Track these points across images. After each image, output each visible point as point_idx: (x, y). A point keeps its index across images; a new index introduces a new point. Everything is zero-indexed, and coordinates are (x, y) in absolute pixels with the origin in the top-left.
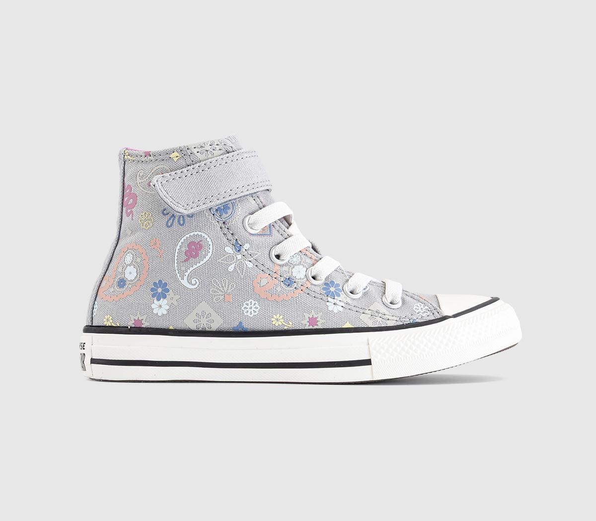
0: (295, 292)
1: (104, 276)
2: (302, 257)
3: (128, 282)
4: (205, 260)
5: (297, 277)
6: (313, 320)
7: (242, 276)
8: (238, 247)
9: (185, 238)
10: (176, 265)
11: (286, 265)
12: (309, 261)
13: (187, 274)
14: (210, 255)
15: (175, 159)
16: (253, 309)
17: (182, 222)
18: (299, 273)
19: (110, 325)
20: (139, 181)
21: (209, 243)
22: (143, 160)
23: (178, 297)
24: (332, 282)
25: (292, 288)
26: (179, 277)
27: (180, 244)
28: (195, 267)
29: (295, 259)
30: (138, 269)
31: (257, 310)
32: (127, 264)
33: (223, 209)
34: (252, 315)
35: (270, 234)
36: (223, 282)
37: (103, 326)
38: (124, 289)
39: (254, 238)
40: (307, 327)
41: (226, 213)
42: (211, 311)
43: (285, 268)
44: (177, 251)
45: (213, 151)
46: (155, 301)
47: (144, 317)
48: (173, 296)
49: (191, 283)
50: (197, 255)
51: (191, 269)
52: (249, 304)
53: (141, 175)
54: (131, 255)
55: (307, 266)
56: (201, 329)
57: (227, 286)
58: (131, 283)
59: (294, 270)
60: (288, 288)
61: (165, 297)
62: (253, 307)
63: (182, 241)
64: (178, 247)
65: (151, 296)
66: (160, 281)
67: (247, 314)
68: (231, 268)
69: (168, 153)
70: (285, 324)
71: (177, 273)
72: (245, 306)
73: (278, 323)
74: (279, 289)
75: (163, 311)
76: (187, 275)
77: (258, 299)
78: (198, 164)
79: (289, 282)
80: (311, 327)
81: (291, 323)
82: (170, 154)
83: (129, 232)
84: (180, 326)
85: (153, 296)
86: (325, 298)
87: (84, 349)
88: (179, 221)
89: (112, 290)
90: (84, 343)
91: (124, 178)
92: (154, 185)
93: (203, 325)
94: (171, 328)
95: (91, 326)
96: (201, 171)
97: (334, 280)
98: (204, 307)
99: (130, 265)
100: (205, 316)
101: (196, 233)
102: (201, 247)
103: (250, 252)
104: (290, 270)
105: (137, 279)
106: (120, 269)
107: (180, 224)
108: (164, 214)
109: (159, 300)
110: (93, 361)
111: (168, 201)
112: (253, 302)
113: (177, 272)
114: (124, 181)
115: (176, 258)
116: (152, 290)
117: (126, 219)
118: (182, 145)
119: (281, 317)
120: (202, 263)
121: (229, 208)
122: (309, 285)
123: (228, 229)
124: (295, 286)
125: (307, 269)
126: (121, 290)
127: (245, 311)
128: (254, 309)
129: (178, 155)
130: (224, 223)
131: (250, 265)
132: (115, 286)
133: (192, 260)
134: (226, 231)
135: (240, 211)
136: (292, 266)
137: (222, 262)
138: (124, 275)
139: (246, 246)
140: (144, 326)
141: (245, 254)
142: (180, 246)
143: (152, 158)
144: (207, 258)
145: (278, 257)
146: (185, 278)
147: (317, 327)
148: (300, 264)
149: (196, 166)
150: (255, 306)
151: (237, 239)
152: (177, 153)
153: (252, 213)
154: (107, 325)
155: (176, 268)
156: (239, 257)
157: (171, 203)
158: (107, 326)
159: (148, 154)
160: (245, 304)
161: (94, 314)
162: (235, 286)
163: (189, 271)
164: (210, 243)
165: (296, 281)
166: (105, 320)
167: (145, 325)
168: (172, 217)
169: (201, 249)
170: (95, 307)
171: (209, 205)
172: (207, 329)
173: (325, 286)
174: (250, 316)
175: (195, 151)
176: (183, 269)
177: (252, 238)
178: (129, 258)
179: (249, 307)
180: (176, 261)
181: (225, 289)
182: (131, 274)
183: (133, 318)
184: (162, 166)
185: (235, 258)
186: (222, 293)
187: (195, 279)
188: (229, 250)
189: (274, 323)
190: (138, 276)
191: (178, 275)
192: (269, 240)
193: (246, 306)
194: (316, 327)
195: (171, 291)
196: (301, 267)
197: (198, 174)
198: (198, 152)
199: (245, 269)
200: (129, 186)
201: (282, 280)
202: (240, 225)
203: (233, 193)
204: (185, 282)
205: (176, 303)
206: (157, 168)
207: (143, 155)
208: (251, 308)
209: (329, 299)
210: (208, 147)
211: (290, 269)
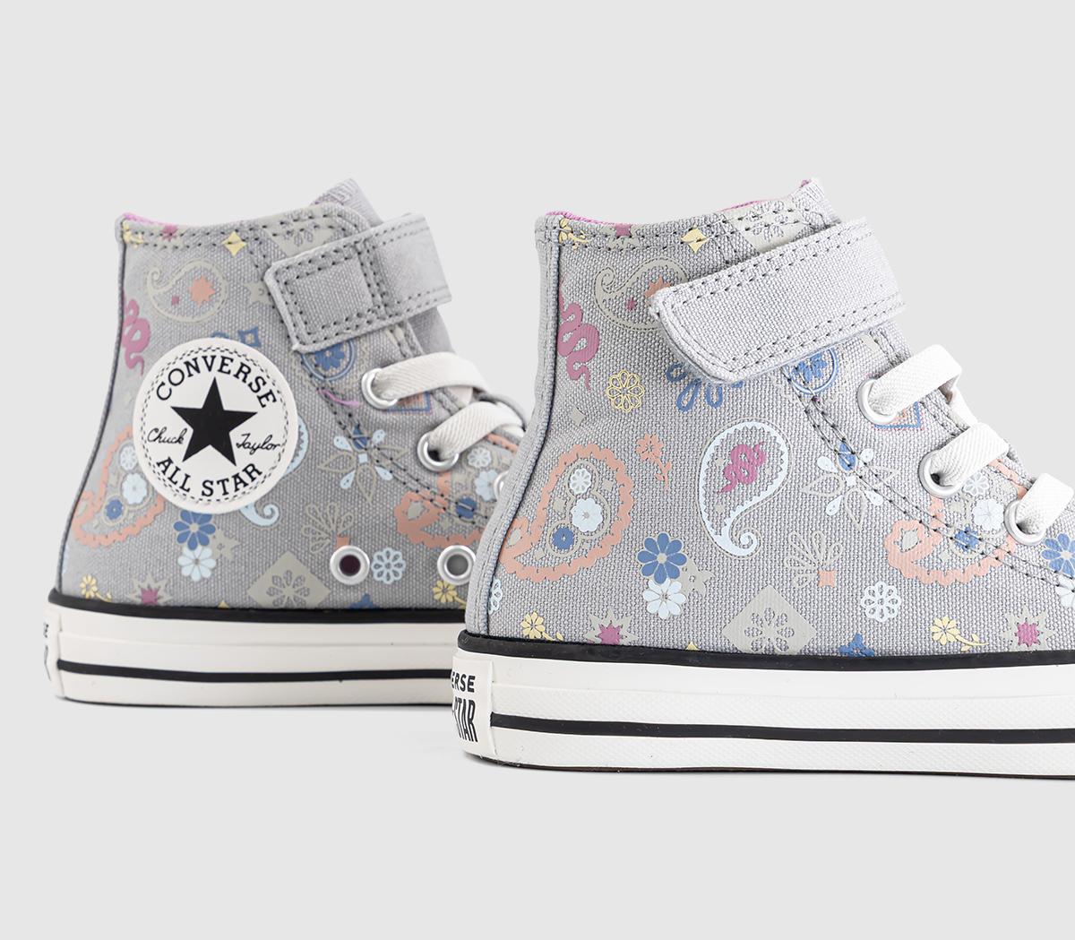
0: (981, 562)
1: (515, 517)
2: (992, 477)
3: (581, 538)
4: (771, 489)
5: (987, 528)
6: (1027, 631)
7: (859, 527)
8: (847, 456)
9: (723, 436)
10: (702, 499)
11: (957, 498)
12: (1007, 486)
13: (729, 521)
14: (782, 475)
15: (696, 247)
16: (886, 603)
17: (715, 399)
18: (988, 518)
19: (539, 637)
20: (601, 295)
21: (781, 448)
22: (611, 244)
23: (708, 575)
24: (1064, 538)
25: (974, 555)
26: (710, 529)
27: (711, 450)
28: (748, 504)
29: (976, 484)
30: (607, 507)
31: (895, 607)
32: (576, 493)
33: (811, 367)
34: (885, 619)
35: (919, 426)
36: (814, 540)
37: (519, 640)
38: (572, 553)
39: (885, 435)
40: (1015, 648)
41: (819, 376)
42: (789, 609)
43: (957, 507)
44: (705, 466)
45: (781, 227)
46: (652, 583)
47: (626, 622)
48: (696, 573)
49: (738, 543)
50: (751, 478)
51: (740, 509)
52: (877, 593)
53: (607, 280)
54: (587, 473)
55: (1004, 500)
56: (761, 651)
57: (823, 550)
58: (587, 538)
59: (976, 511)
60: (965, 555)
61: (675, 575)
62: (886, 600)
63: (717, 442)
64: (707, 458)
65: (640, 571)
66: (663, 538)
67: (873, 617)
68: (833, 508)
69: (678, 230)
70: (964, 641)
71: (705, 518)
72: (867, 596)
73: (947, 637)
74: (945, 556)
75: (671, 608)
76: (729, 525)
77: (896, 578)
78: (754, 260)
79: (967, 538)
80: (1024, 648)
81: (976, 638)
82: (682, 234)
83: (577, 417)
84: (713, 642)
85: (647, 571)
86: (1051, 577)
87: (472, 690)
88: (707, 396)
89: (539, 553)
90: (473, 678)
91: (558, 285)
92: (658, 314)
93: (769, 640)
94: (692, 647)
95: (484, 636)
96: (759, 277)
97: (1067, 533)
98: (768, 598)
99: (584, 496)
100: (774, 621)
101: (749, 425)
102: (761, 457)
103: (875, 468)
104: (968, 511)
105: (603, 531)
106: (559, 504)
107: (710, 402)
108: (671, 378)
109: (660, 580)
110: (498, 720)
111: (693, 352)
112: (886, 588)
113: (705, 516)
114: (558, 292)
115: (702, 483)
116: (642, 556)
117: (565, 384)
118: (709, 213)
119: (953, 623)
120: (764, 495)
121: (824, 364)
122: (1013, 547)
123: (823, 413)
124: (983, 548)
125: (1006, 507)
126: (564, 554)
127: (869, 608)
128: (889, 605)
129: (703, 237)
130: (814, 400)
131: (877, 500)
132: (548, 545)
133: (740, 489)
134: (818, 419)
135: (850, 372)
136: (972, 501)
137: (813, 492)
138: (571, 519)
139: (867, 455)
140: (624, 642)
141: (863, 474)
142: (712, 455)
143: (634, 241)
144: (777, 483)
145: (937, 478)
146: (726, 530)
147: (1040, 648)
148: (989, 495)
149: (749, 264)
150: (889, 598)
151: (844, 439)
152: (700, 232)
153: (878, 376)
154: (532, 637)
155: (703, 507)
156: (852, 480)
157: (700, 357)
158: (532, 641)
159: (623, 232)
160: (866, 592)
161: (493, 608)
162: (842, 549)
163: (734, 515)
164: (784, 449)
165: (984, 536)
166: (524, 624)
167: (628, 638)
168: (690, 385)
169: (761, 463)
170: (494, 592)
171: (785, 359)
172: (778, 651)
173: (1047, 548)
174: (881, 620)
175: (741, 227)
176: (720, 508)
177: (878, 434)
178: (580, 481)
179: (876, 599)
180: (702, 491)
181: (821, 557)
182: (586, 517)
183: (596, 622)
184: (663, 263)
185: (842, 482)
186: (811, 567)
187: (747, 534)
188: (827, 463)
189: (936, 637)
190: (607, 523)
191: (708, 524)
192: (916, 440)
193: (871, 597)
194: (1034, 647)
195: (690, 561)
196: (992, 501)
197: (753, 282)
198: (747, 230)
199: (864, 509)
200: (575, 306)
201: (951, 534)
202: (851, 405)
203: (833, 327)
204: (724, 541)
205: (703, 591)
206: (650, 266)
207: (613, 233)
208: (882, 601)
209: (1062, 580)
210: (769, 218)
211: (968, 508)
